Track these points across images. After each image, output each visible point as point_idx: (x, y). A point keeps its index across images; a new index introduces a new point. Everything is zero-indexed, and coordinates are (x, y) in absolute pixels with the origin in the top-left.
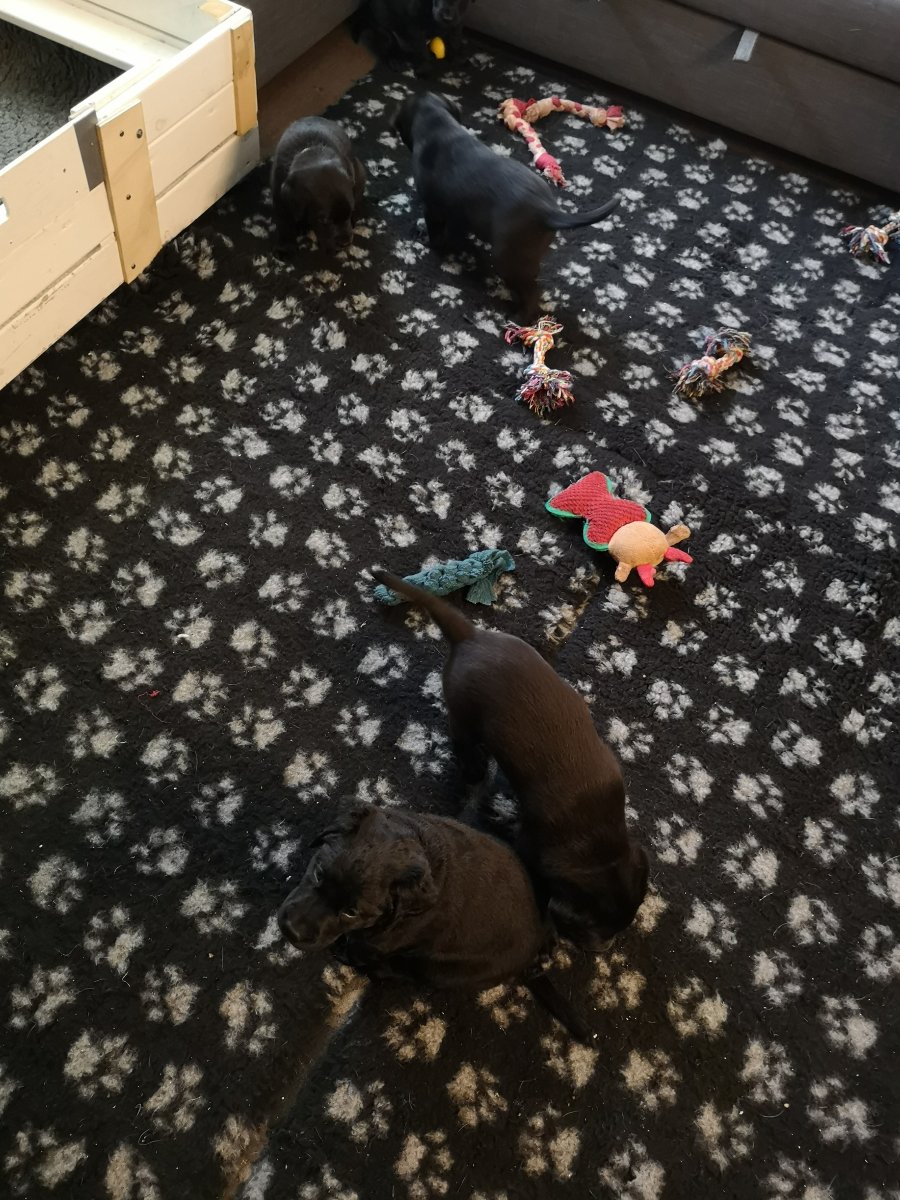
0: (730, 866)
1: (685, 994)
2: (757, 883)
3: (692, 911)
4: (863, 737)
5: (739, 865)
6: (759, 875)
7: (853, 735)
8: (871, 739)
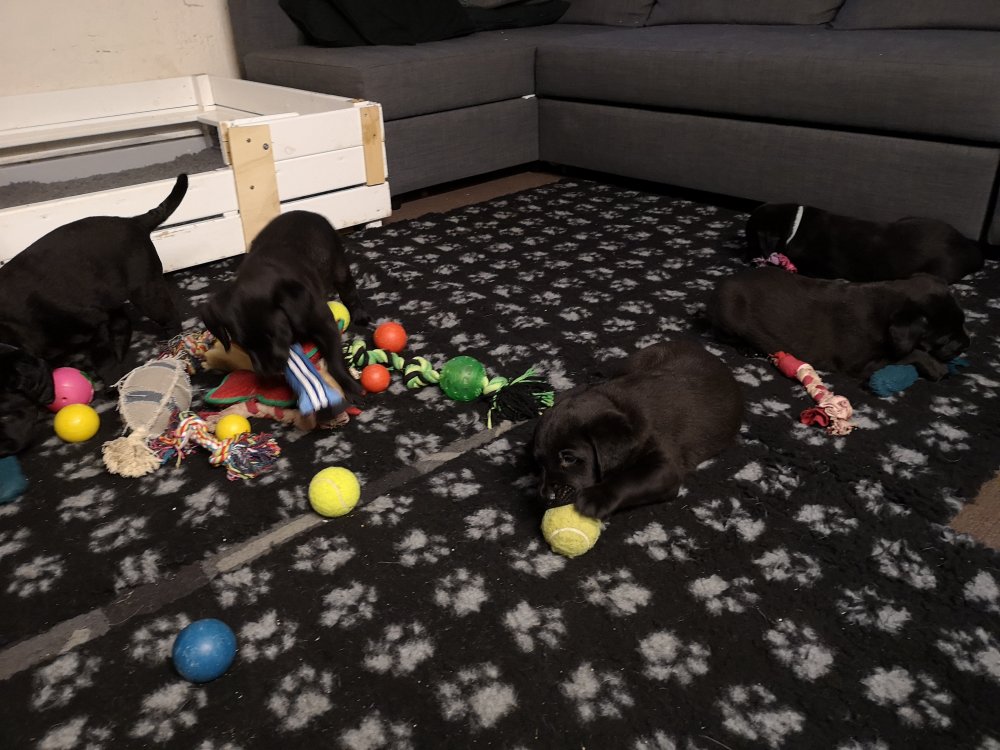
0: (447, 689)
2: (471, 715)
3: (360, 721)
4: (714, 606)
5: (459, 692)
6: (479, 709)
7: (702, 602)
8: (725, 610)
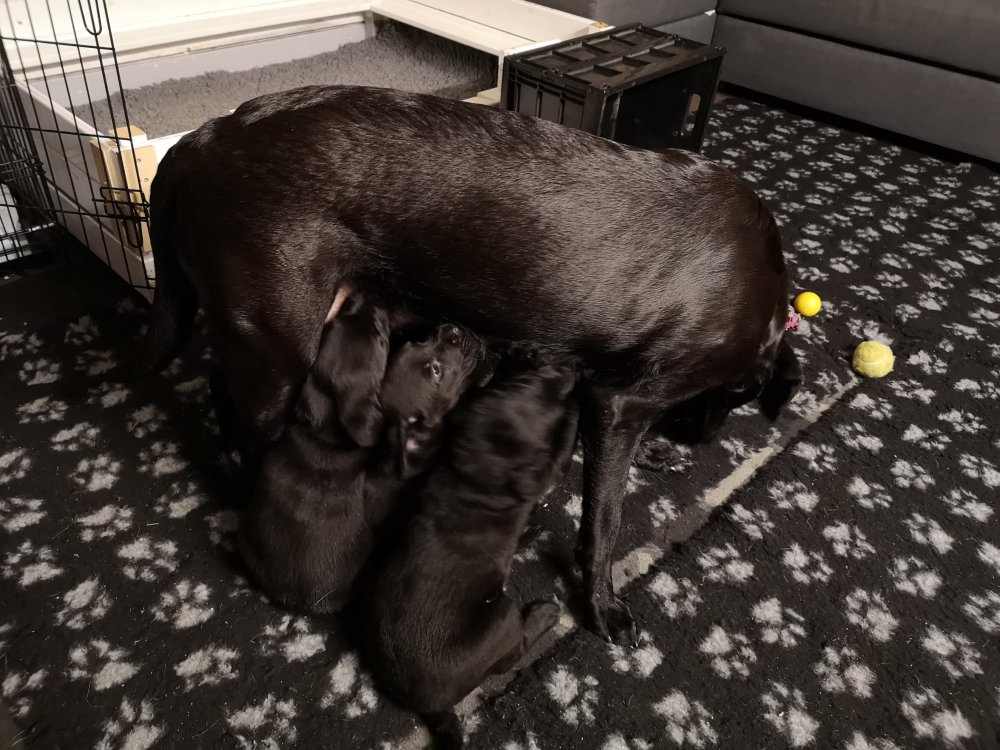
0: (972, 610)
1: (920, 700)
3: (928, 633)
5: (982, 612)
